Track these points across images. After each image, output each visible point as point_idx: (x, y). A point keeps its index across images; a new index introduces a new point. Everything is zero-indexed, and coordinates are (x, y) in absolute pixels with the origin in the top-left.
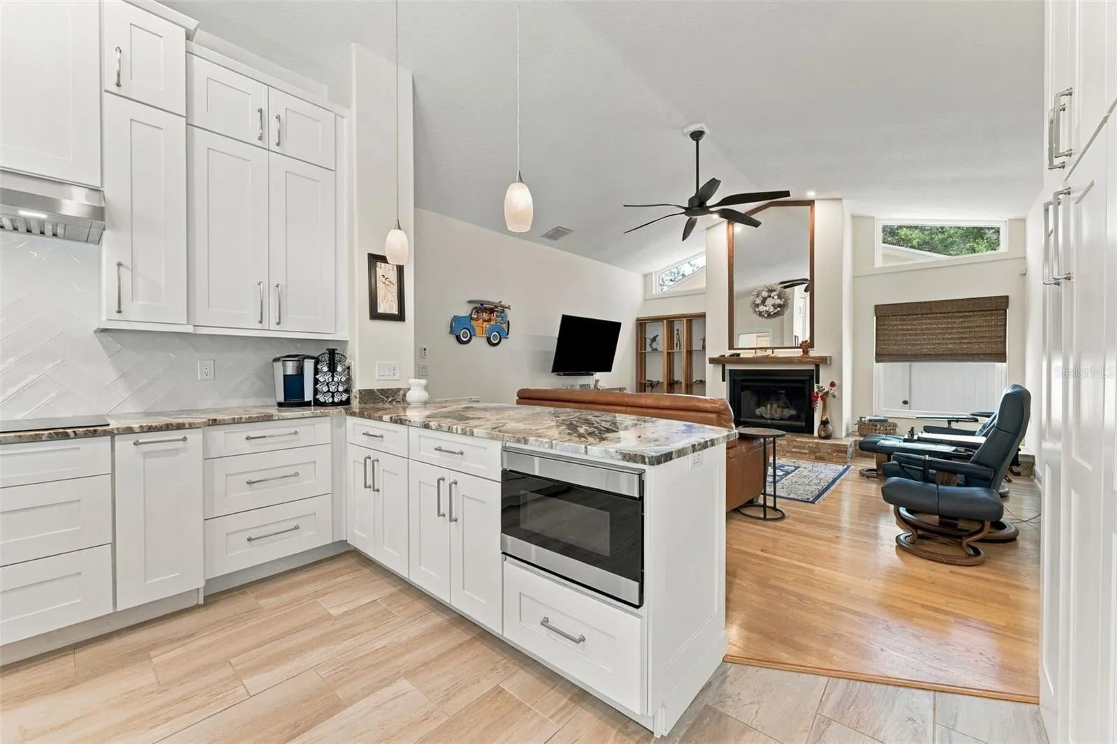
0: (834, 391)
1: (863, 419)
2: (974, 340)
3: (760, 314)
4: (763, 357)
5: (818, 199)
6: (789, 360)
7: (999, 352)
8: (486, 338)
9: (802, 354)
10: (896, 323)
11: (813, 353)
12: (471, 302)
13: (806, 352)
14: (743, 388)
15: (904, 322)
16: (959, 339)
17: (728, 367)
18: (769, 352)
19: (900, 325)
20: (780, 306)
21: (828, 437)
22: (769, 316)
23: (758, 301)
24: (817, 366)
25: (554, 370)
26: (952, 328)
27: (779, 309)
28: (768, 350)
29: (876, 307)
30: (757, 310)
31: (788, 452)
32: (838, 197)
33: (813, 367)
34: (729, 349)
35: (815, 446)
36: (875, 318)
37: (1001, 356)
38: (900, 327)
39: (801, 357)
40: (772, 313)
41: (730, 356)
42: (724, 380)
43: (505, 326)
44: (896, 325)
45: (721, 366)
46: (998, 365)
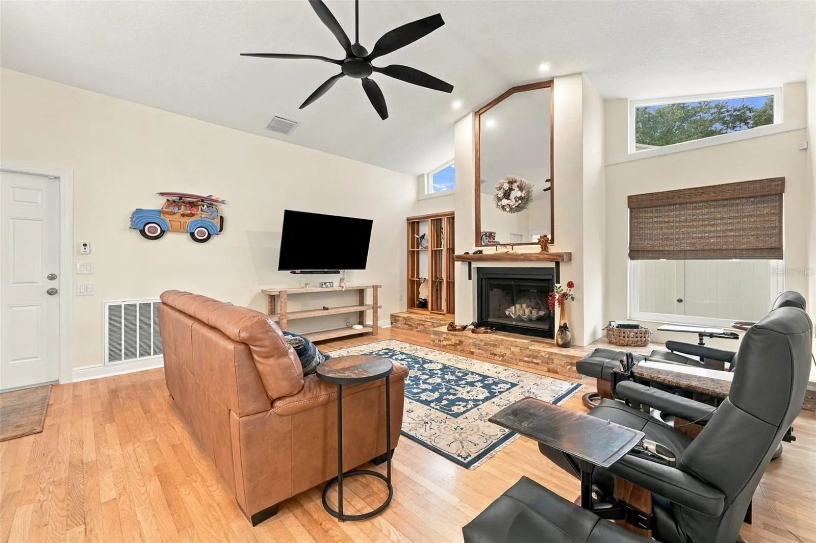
0: (572, 292)
1: (613, 324)
2: (741, 233)
3: (503, 207)
4: (503, 254)
5: (558, 77)
6: (526, 258)
7: (774, 245)
8: (189, 234)
9: (540, 250)
10: (651, 215)
11: (553, 249)
12: (162, 194)
13: (545, 248)
14: (492, 287)
15: (661, 214)
16: (724, 231)
17: (475, 265)
18: (509, 249)
19: (656, 217)
20: (521, 198)
21: (566, 345)
22: (512, 210)
23: (501, 194)
24: (558, 264)
25: (282, 267)
26: (715, 219)
27: (520, 202)
28: (508, 247)
29: (630, 197)
30: (499, 204)
31: (520, 360)
32: (578, 71)
33: (553, 265)
34: (476, 247)
35: (547, 356)
36: (629, 209)
37: (776, 252)
38: (656, 220)
39: (540, 254)
40: (514, 207)
41: (474, 253)
42: (470, 278)
43: (217, 222)
44: (652, 218)
45: (468, 263)
46: (773, 262)
